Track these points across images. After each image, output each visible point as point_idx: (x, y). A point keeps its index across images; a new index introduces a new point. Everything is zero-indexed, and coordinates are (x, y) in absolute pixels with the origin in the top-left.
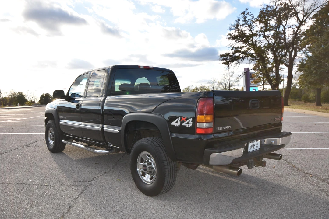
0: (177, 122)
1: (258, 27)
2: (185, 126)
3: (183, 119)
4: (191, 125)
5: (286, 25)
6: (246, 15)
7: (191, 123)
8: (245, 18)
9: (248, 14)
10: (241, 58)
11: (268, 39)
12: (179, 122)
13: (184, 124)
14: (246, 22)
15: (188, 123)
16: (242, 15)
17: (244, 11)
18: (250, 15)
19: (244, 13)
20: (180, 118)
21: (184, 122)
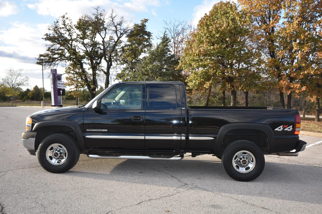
0: (280, 128)
1: (76, 33)
4: (291, 130)
5: (104, 38)
7: (291, 128)
8: (64, 22)
9: (67, 19)
10: (59, 60)
11: (86, 46)
12: (282, 128)
14: (65, 26)
16: (62, 18)
17: (64, 15)
18: (69, 20)
19: (64, 17)
20: (282, 126)
21: (285, 128)
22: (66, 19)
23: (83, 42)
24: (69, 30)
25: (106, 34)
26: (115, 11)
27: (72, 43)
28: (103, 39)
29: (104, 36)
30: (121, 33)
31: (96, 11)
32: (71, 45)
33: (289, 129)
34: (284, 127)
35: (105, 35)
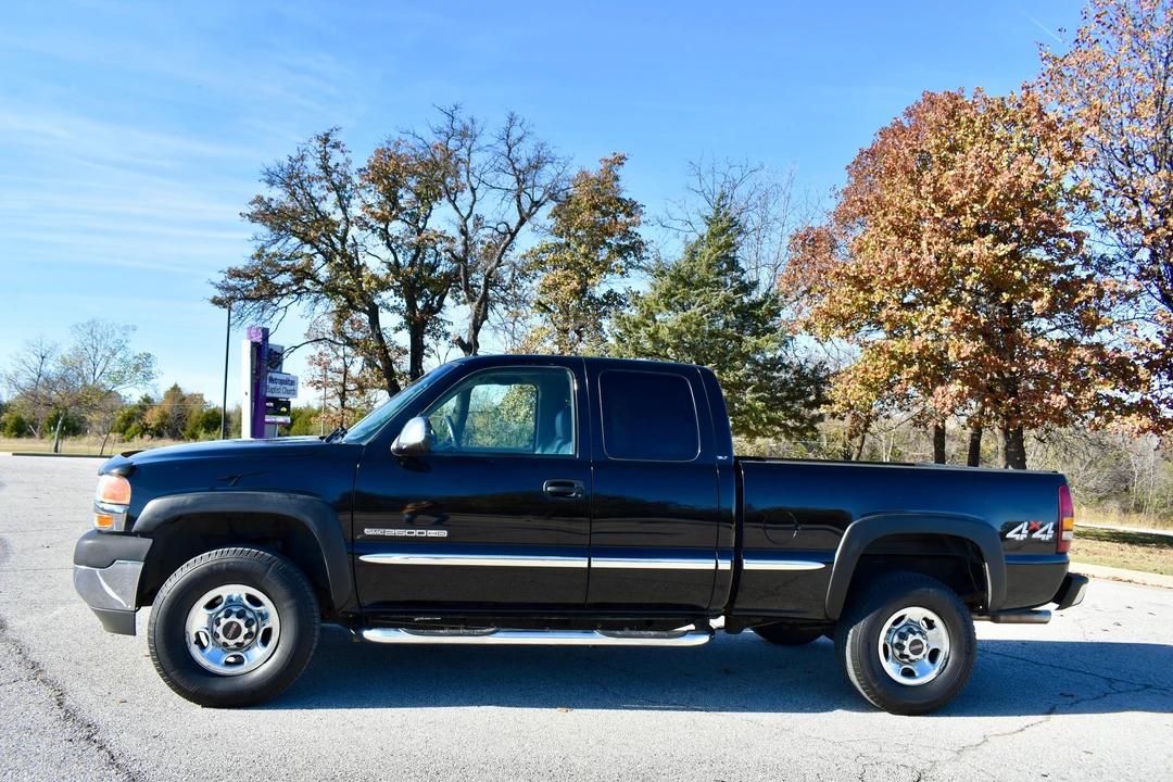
0: (1020, 532)
2: (1039, 540)
3: (1034, 525)
4: (1051, 536)
6: (328, 150)
7: (1051, 532)
8: (325, 157)
9: (336, 146)
10: (294, 292)
11: (393, 245)
12: (1025, 531)
13: (1036, 535)
14: (326, 172)
15: (1045, 532)
16: (320, 143)
17: (327, 135)
18: (342, 152)
19: (326, 140)
20: (1026, 523)
21: (1035, 531)
22: (334, 147)
23: (386, 230)
24: (338, 188)
25: (473, 203)
26: (518, 122)
27: (346, 232)
28: (465, 220)
29: (469, 209)
30: (532, 200)
31: (445, 118)
32: (343, 240)
33: (1045, 534)
34: (1031, 528)
35: (472, 207)
